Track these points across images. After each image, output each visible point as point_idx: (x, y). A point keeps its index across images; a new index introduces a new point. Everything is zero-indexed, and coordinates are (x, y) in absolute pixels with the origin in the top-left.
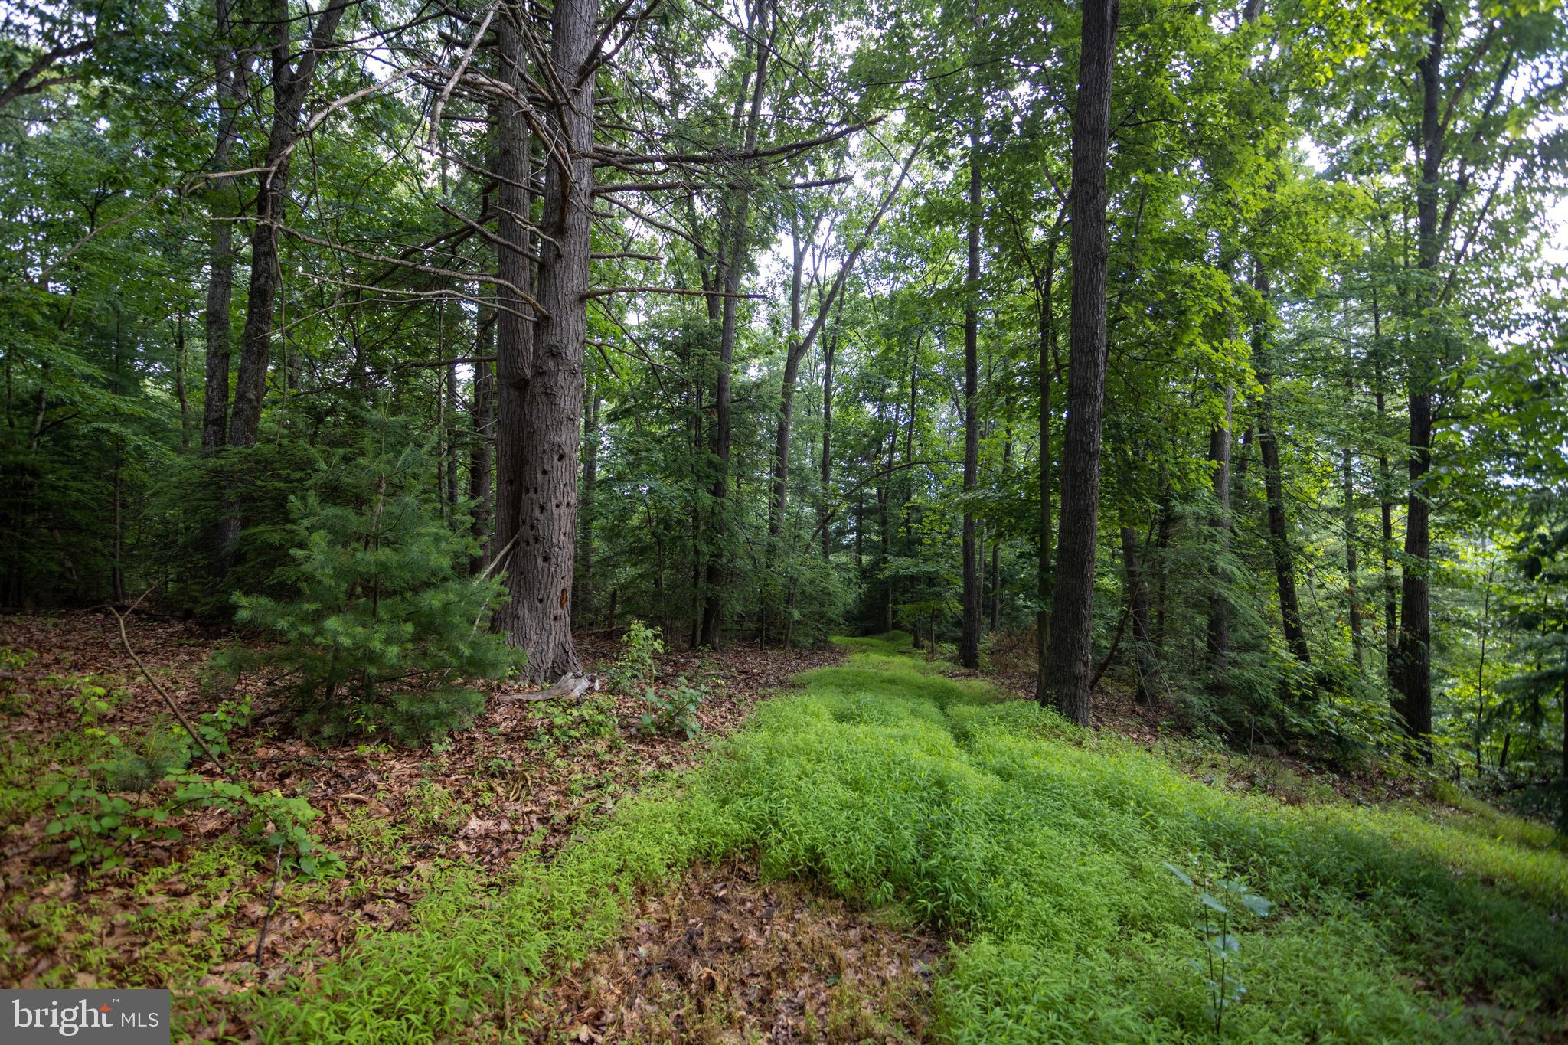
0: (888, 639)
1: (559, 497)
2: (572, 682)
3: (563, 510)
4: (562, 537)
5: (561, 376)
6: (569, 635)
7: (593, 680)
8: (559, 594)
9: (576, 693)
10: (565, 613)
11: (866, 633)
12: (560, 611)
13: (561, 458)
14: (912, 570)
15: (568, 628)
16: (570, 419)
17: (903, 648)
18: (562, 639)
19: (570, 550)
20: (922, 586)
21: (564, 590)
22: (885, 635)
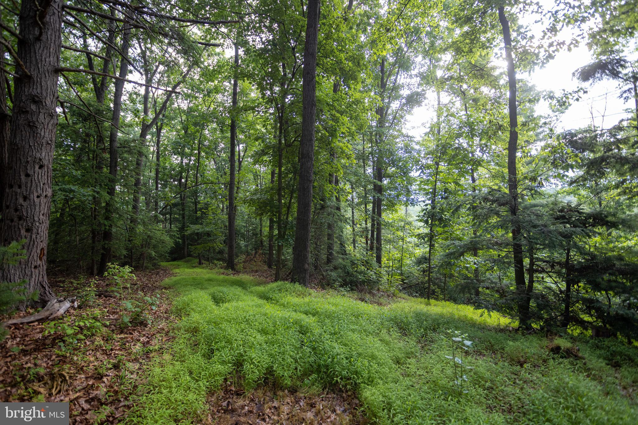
0: (185, 262)
1: (40, 192)
2: (57, 305)
3: (43, 200)
4: (41, 217)
5: (41, 116)
6: (45, 277)
7: (73, 302)
8: (39, 251)
9: (62, 311)
10: (43, 264)
11: (174, 260)
12: (39, 262)
13: (41, 167)
14: (201, 230)
15: (45, 272)
16: (48, 143)
17: (194, 265)
18: (41, 279)
19: (47, 224)
20: (205, 237)
21: (42, 249)
22: (184, 260)
